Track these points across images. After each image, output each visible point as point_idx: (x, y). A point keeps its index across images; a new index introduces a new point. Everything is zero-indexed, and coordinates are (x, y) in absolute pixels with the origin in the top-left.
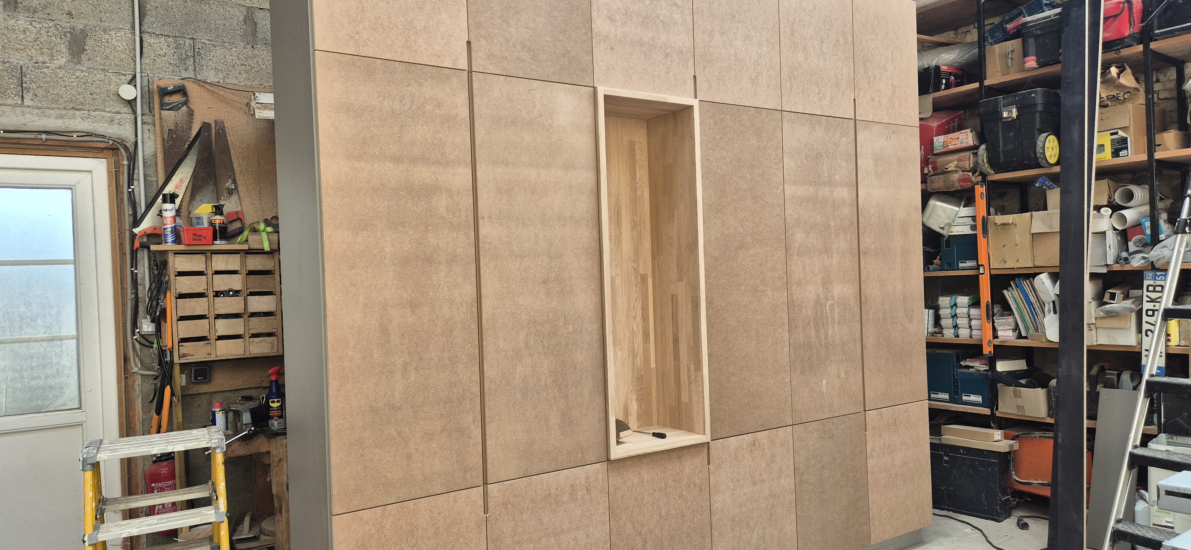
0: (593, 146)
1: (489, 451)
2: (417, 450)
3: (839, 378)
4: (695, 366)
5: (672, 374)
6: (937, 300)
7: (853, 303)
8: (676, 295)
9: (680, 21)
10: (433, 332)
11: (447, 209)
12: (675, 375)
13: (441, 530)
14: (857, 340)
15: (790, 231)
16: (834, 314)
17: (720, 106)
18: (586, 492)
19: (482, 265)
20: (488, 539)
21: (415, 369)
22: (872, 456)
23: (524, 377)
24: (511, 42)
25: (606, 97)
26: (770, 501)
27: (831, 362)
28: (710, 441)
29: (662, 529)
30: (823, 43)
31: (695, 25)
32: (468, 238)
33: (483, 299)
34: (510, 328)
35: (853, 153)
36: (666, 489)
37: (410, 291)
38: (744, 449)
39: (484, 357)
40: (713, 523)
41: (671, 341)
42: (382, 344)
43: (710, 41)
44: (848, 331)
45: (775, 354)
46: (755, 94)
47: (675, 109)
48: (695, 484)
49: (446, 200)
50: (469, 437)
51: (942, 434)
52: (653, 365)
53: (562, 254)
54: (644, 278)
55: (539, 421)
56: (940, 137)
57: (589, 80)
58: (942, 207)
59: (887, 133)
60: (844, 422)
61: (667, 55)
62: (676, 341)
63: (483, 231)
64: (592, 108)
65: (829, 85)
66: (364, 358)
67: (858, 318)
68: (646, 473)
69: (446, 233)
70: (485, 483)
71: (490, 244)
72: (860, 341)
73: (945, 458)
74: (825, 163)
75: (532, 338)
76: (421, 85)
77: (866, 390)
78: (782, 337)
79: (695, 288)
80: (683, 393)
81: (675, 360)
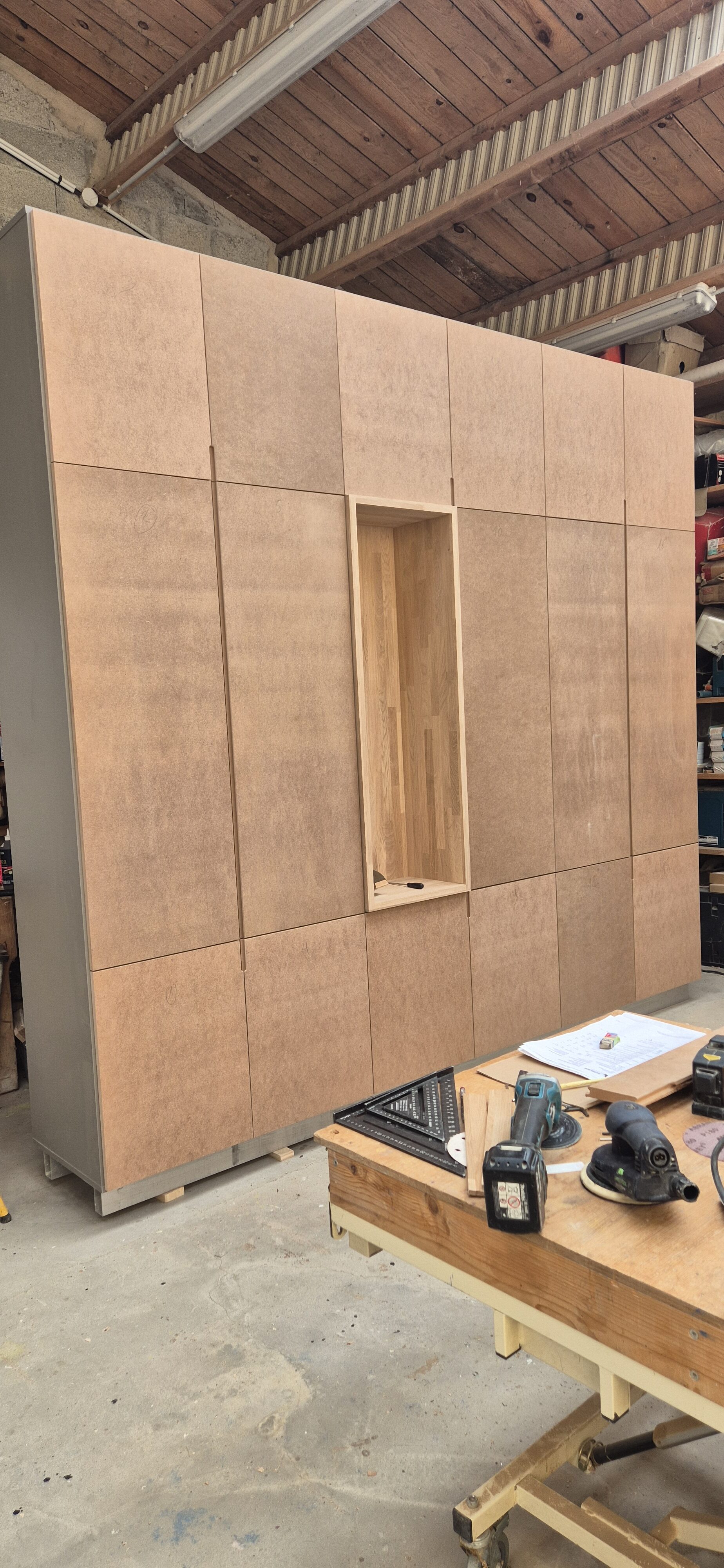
0: (345, 564)
1: (244, 903)
2: (173, 902)
3: (605, 820)
4: (453, 810)
5: (426, 819)
6: (708, 731)
7: (621, 736)
8: (431, 730)
9: (436, 415)
10: (185, 776)
11: (195, 639)
12: (430, 819)
13: (200, 986)
14: (624, 778)
15: (555, 656)
16: (600, 749)
17: (479, 513)
18: (343, 946)
19: (232, 700)
20: (247, 997)
21: (167, 815)
22: (638, 905)
23: (279, 824)
24: (256, 445)
25: (359, 507)
26: (532, 955)
27: (597, 802)
28: (470, 890)
29: (421, 986)
30: (590, 435)
31: (452, 419)
32: (217, 671)
33: (234, 739)
34: (262, 770)
35: (623, 564)
36: (425, 943)
37: (159, 730)
38: (505, 899)
39: (237, 802)
40: (474, 979)
41: (424, 782)
42: (133, 789)
43: (468, 437)
44: (615, 768)
45: (538, 794)
46: (518, 498)
47: (427, 517)
48: (454, 937)
49: (194, 629)
50: (224, 888)
51: (710, 882)
52: (403, 811)
53: (314, 687)
54: (392, 711)
55: (295, 871)
56: (715, 540)
57: (340, 487)
58: (715, 623)
59: (659, 540)
60: (609, 869)
61: (422, 455)
62: (430, 782)
63: (232, 663)
64: (343, 519)
65: (597, 485)
66: (116, 804)
67: (627, 753)
68: (405, 926)
69: (194, 666)
70: (242, 938)
71: (240, 677)
72: (627, 778)
73: (713, 909)
74: (592, 577)
75: (285, 780)
76: (164, 499)
77: (633, 833)
78: (545, 775)
79: (454, 722)
80: (438, 840)
81: (428, 804)
